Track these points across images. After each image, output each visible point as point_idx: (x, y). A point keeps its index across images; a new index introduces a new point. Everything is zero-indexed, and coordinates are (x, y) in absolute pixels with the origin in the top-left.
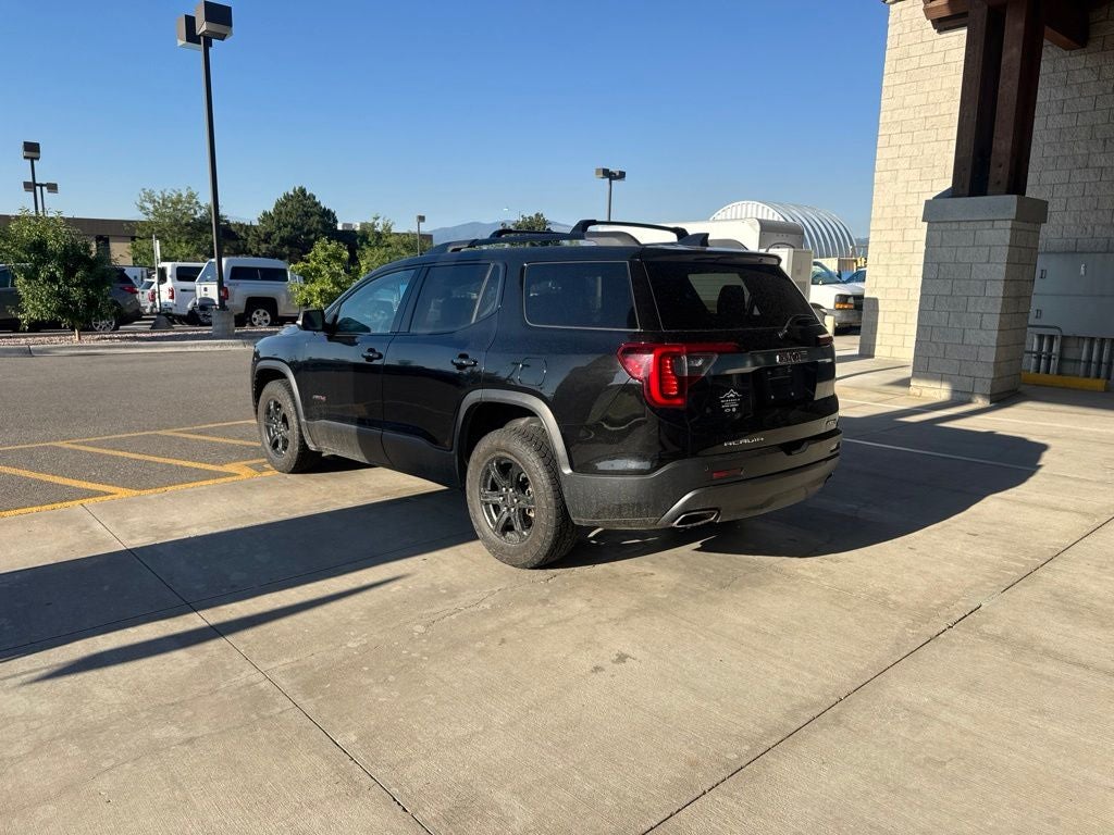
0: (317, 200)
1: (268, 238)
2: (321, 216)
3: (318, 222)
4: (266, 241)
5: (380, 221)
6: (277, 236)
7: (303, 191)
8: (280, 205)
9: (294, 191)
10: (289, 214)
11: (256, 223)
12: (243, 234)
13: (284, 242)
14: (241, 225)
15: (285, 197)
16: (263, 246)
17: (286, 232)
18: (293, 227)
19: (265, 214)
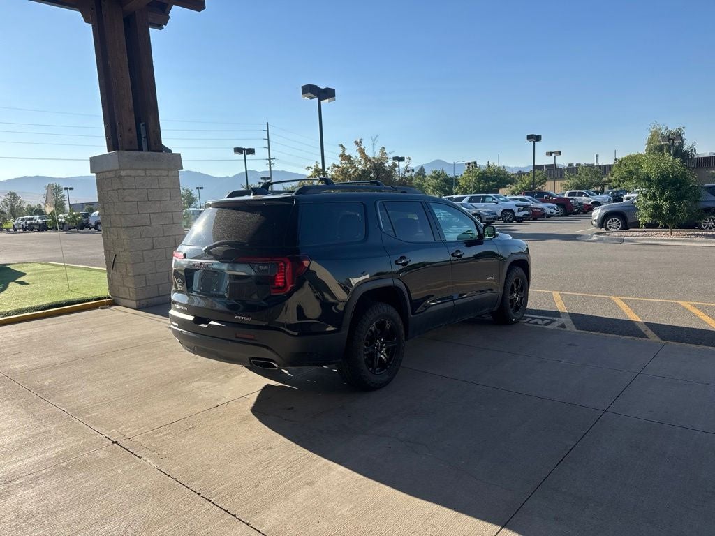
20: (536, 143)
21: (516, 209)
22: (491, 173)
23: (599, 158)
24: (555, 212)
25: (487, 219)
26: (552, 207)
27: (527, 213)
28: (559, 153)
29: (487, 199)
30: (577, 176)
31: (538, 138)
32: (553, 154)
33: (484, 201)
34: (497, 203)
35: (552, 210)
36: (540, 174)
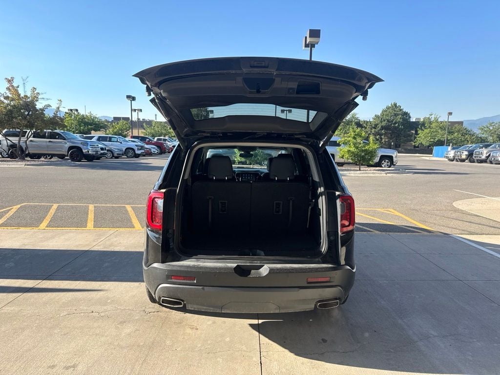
0: (402, 108)
1: (376, 126)
2: (403, 115)
3: (400, 118)
4: (375, 128)
5: (433, 116)
6: (380, 126)
7: (395, 105)
8: (384, 111)
9: (391, 105)
10: (387, 115)
11: (371, 120)
12: (365, 125)
13: (383, 128)
14: (364, 121)
15: (387, 108)
16: (373, 130)
17: (384, 124)
18: (388, 121)
19: (376, 116)
20: (132, 102)
21: (136, 148)
22: (88, 120)
23: (157, 117)
24: (157, 151)
25: (118, 154)
26: (154, 148)
27: (143, 151)
28: (141, 110)
29: (113, 139)
30: (152, 127)
31: (134, 99)
32: (137, 111)
33: (110, 141)
34: (121, 143)
35: (155, 150)
36: (126, 124)
